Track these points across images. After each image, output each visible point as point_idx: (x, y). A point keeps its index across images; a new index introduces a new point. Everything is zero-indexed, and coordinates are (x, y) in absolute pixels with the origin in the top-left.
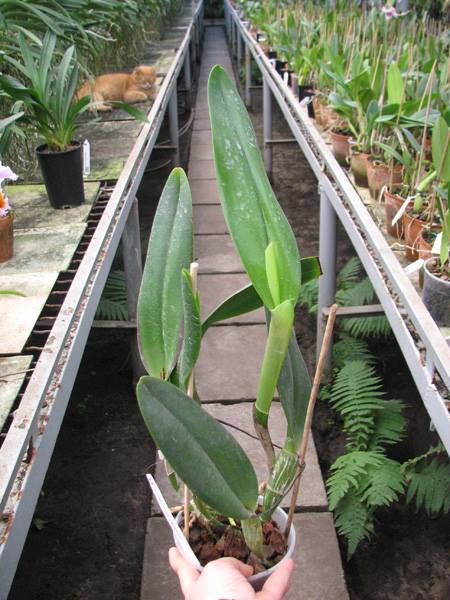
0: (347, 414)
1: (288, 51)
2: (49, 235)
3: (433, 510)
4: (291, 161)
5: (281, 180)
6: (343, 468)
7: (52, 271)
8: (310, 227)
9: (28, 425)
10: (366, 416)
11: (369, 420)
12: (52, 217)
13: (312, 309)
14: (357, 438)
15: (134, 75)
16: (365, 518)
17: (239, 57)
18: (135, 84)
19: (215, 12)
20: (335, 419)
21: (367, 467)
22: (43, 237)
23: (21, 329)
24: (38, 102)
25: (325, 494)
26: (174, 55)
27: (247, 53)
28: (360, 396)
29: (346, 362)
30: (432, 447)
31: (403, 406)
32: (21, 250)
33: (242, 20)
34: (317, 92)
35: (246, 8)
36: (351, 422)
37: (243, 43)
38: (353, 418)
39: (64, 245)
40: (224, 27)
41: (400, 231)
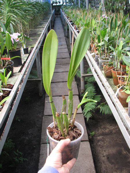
3: (106, 114)
11: (92, 97)
17: (64, 24)
19: (58, 13)
25: (82, 111)
26: (47, 23)
27: (66, 22)
29: (88, 87)
33: (65, 14)
37: (65, 20)
40: (61, 17)
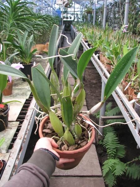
0: (108, 148)
1: (92, 40)
2: (22, 89)
3: (134, 178)
4: (90, 74)
5: (87, 79)
6: (107, 164)
7: (24, 99)
8: (96, 93)
9: (22, 139)
10: (114, 149)
11: (115, 150)
12: (23, 84)
13: (97, 117)
14: (111, 155)
15: (46, 45)
16: (114, 179)
18: (46, 47)
19: (68, 29)
20: (103, 150)
21: (115, 163)
22: (20, 89)
23: (15, 114)
24: (22, 49)
25: (101, 172)
28: (112, 143)
29: (108, 133)
30: (134, 159)
31: (125, 147)
32: (14, 92)
33: (77, 31)
34: (101, 53)
35: (78, 28)
36: (109, 151)
38: (110, 149)
39: (27, 92)
40: (70, 34)
41: (127, 92)
